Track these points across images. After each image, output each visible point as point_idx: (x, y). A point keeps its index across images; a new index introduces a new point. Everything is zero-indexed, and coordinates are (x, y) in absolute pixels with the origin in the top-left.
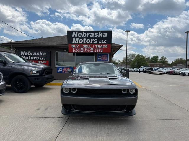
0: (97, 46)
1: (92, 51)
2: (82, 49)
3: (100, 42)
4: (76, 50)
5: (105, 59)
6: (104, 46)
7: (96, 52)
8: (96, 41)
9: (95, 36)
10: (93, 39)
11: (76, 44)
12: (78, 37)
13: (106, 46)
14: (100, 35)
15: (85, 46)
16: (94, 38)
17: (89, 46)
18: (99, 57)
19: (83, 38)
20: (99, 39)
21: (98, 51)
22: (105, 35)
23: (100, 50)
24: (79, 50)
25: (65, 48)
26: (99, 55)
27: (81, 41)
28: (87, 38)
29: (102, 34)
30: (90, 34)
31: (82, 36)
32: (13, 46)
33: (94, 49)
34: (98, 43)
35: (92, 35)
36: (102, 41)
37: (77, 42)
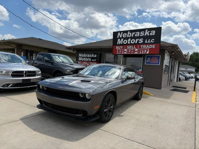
0: (143, 47)
1: (136, 53)
2: (126, 50)
3: (146, 42)
4: (120, 51)
5: (155, 62)
6: (151, 46)
7: (140, 53)
8: (141, 41)
9: (141, 35)
10: (138, 39)
11: (121, 45)
12: (122, 37)
13: (153, 46)
14: (147, 33)
15: (129, 47)
16: (139, 37)
17: (133, 47)
18: (148, 59)
19: (127, 38)
20: (145, 38)
21: (144, 52)
22: (153, 33)
23: (145, 51)
24: (123, 51)
25: (110, 50)
26: (148, 57)
27: (125, 42)
28: (131, 38)
29: (149, 31)
30: (135, 34)
31: (127, 36)
32: (73, 49)
33: (139, 50)
34: (144, 43)
35: (138, 34)
36: (149, 40)
37: (122, 43)
